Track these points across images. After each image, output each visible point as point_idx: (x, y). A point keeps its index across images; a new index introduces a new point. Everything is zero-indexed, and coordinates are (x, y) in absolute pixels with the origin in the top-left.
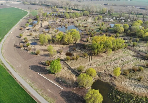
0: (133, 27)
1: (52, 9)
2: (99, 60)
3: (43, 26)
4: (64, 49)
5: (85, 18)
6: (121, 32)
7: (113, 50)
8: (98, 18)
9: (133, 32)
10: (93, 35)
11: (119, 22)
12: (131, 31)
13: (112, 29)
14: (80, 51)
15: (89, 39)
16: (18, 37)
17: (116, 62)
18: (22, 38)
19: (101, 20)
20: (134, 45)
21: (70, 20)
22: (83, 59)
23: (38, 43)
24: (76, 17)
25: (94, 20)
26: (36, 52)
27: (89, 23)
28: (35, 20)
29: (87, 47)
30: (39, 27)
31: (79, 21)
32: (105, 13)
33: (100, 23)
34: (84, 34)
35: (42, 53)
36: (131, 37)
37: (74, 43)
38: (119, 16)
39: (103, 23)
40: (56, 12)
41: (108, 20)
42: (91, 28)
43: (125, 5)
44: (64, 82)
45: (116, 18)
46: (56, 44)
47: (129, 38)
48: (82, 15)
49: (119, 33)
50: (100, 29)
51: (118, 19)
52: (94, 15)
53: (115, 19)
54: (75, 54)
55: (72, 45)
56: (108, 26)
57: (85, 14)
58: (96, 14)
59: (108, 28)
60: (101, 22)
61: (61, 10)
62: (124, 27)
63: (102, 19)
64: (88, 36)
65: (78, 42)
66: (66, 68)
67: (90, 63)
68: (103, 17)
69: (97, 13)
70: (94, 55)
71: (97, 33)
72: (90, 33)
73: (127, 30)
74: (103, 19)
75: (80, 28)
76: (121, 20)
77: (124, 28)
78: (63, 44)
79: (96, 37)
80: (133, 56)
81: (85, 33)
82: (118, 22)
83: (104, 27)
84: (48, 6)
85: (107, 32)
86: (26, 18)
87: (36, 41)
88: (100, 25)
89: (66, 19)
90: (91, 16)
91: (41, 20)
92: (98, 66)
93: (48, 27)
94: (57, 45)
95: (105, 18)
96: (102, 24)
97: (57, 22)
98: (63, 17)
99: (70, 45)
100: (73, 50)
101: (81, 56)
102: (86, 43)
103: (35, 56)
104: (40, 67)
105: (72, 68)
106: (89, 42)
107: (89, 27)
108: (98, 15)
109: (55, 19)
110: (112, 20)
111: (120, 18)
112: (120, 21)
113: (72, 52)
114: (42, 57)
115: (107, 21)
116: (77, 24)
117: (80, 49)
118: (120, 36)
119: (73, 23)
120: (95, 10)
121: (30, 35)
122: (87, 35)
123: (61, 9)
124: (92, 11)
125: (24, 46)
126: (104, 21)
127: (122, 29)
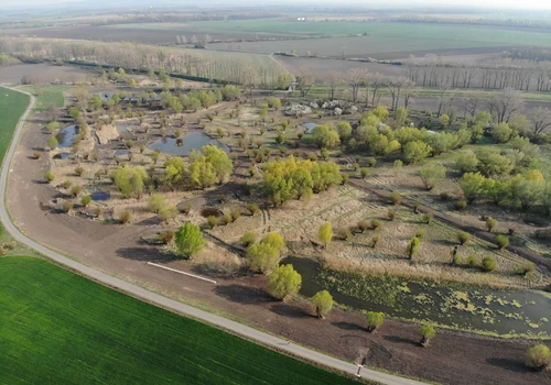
0: (361, 129)
1: (110, 78)
2: (286, 216)
3: (104, 141)
4: (193, 200)
5: (230, 107)
6: (333, 145)
7: (316, 191)
8: (270, 106)
9: (363, 142)
10: (264, 158)
11: (329, 115)
12: (358, 140)
13: (310, 136)
14: (237, 201)
15: (256, 168)
16: (40, 182)
17: (325, 215)
18: (53, 184)
19: (278, 113)
20: (364, 175)
21: (184, 115)
22: (249, 219)
23: (112, 193)
24: (204, 105)
25: (258, 113)
26: (116, 217)
27: (245, 124)
28: (65, 122)
29: (252, 192)
30: (93, 144)
31: (216, 119)
32: (287, 89)
33: (277, 121)
34: (239, 158)
35: (135, 217)
36: (357, 156)
37: (216, 184)
38: (327, 95)
39: (285, 120)
40: (129, 89)
41: (298, 113)
42: (256, 139)
43: (346, 54)
44: (216, 271)
45: (320, 104)
46: (165, 191)
47: (354, 157)
48: (221, 97)
49: (330, 148)
50: (278, 140)
51: (324, 106)
52: (256, 95)
53: (316, 106)
54: (227, 211)
55: (213, 188)
56: (300, 130)
57: (228, 95)
58: (263, 94)
59: (300, 136)
60: (278, 118)
61: (145, 82)
62: (340, 130)
63: (281, 108)
64: (250, 161)
65: (227, 179)
66: (211, 244)
67: (267, 225)
68: (283, 102)
69: (266, 91)
70: (275, 207)
71: (274, 151)
72: (256, 154)
73: (349, 138)
74: (283, 108)
75: (223, 140)
76: (333, 108)
77: (340, 133)
78: (187, 189)
79: (272, 163)
80: (361, 200)
81: (240, 154)
82: (325, 116)
83: (289, 134)
84: (89, 67)
85: (297, 146)
86: (32, 118)
87: (103, 189)
88: (279, 128)
89: (171, 113)
90: (248, 100)
91: (89, 123)
92: (286, 231)
93: (121, 145)
94: (170, 194)
95: (289, 104)
96: (284, 127)
97: (145, 124)
98: (161, 108)
99: (207, 189)
100: (220, 202)
101: (242, 214)
102: (250, 182)
103: (118, 226)
104: (144, 250)
105: (226, 241)
106: (258, 179)
107: (248, 137)
108: (266, 94)
109: (134, 114)
110: (308, 110)
111: (332, 104)
112: (331, 112)
113: (217, 206)
114: (140, 228)
115: (294, 116)
116: (211, 128)
117: (237, 197)
118: (331, 156)
119: (197, 127)
120: (257, 80)
121: (78, 174)
122: (246, 158)
123: (141, 77)
124: (247, 82)
125: (75, 207)
126: (287, 115)
127: (335, 136)
